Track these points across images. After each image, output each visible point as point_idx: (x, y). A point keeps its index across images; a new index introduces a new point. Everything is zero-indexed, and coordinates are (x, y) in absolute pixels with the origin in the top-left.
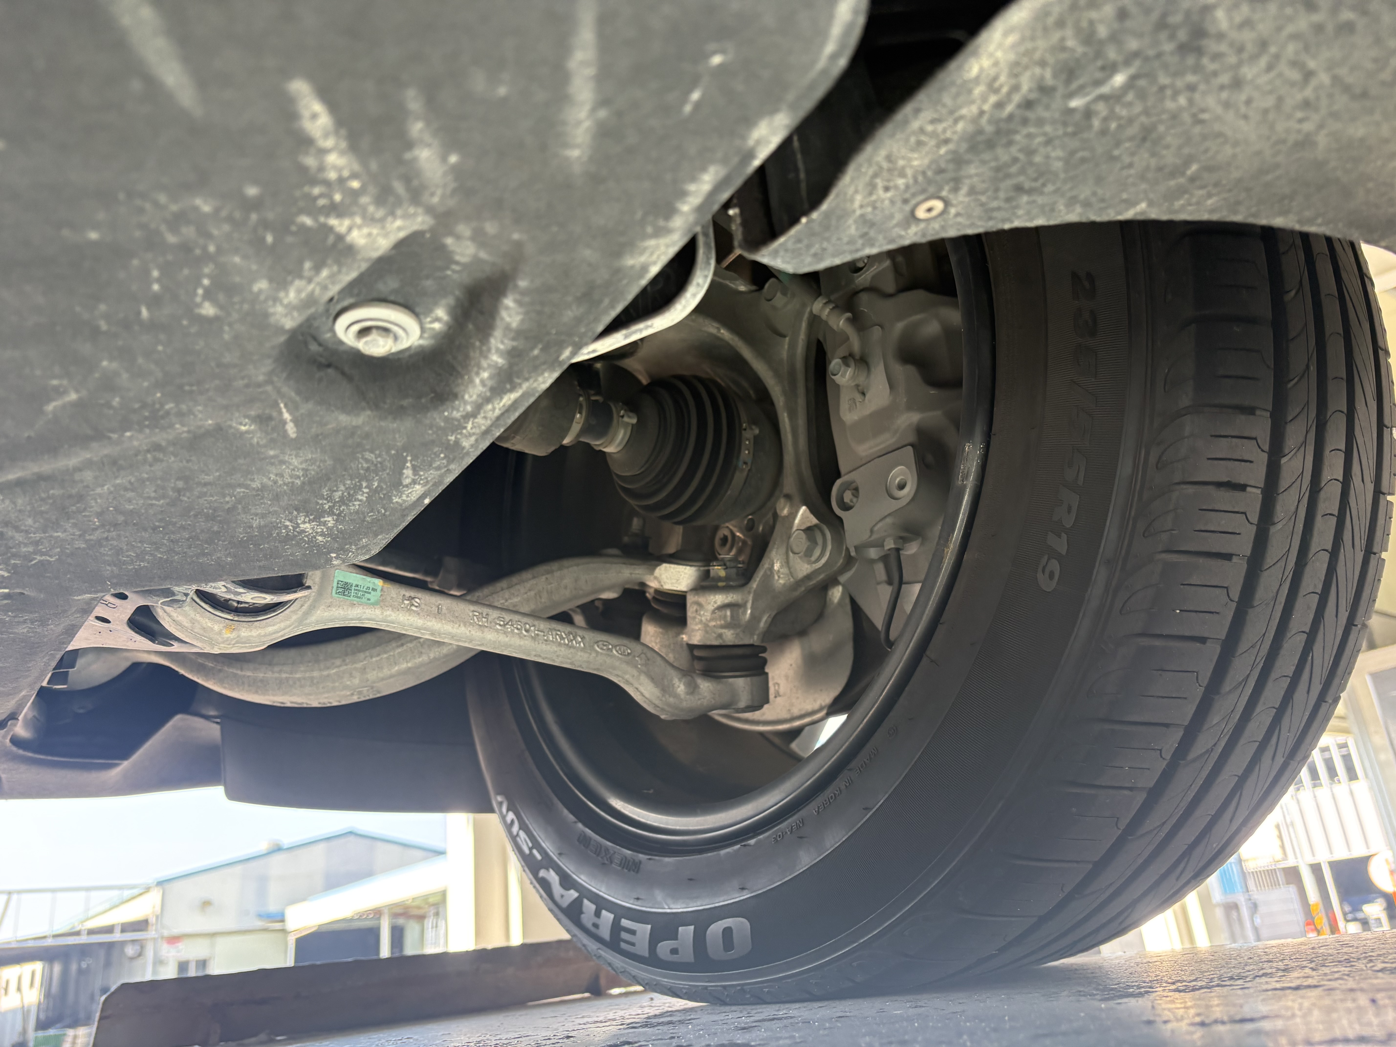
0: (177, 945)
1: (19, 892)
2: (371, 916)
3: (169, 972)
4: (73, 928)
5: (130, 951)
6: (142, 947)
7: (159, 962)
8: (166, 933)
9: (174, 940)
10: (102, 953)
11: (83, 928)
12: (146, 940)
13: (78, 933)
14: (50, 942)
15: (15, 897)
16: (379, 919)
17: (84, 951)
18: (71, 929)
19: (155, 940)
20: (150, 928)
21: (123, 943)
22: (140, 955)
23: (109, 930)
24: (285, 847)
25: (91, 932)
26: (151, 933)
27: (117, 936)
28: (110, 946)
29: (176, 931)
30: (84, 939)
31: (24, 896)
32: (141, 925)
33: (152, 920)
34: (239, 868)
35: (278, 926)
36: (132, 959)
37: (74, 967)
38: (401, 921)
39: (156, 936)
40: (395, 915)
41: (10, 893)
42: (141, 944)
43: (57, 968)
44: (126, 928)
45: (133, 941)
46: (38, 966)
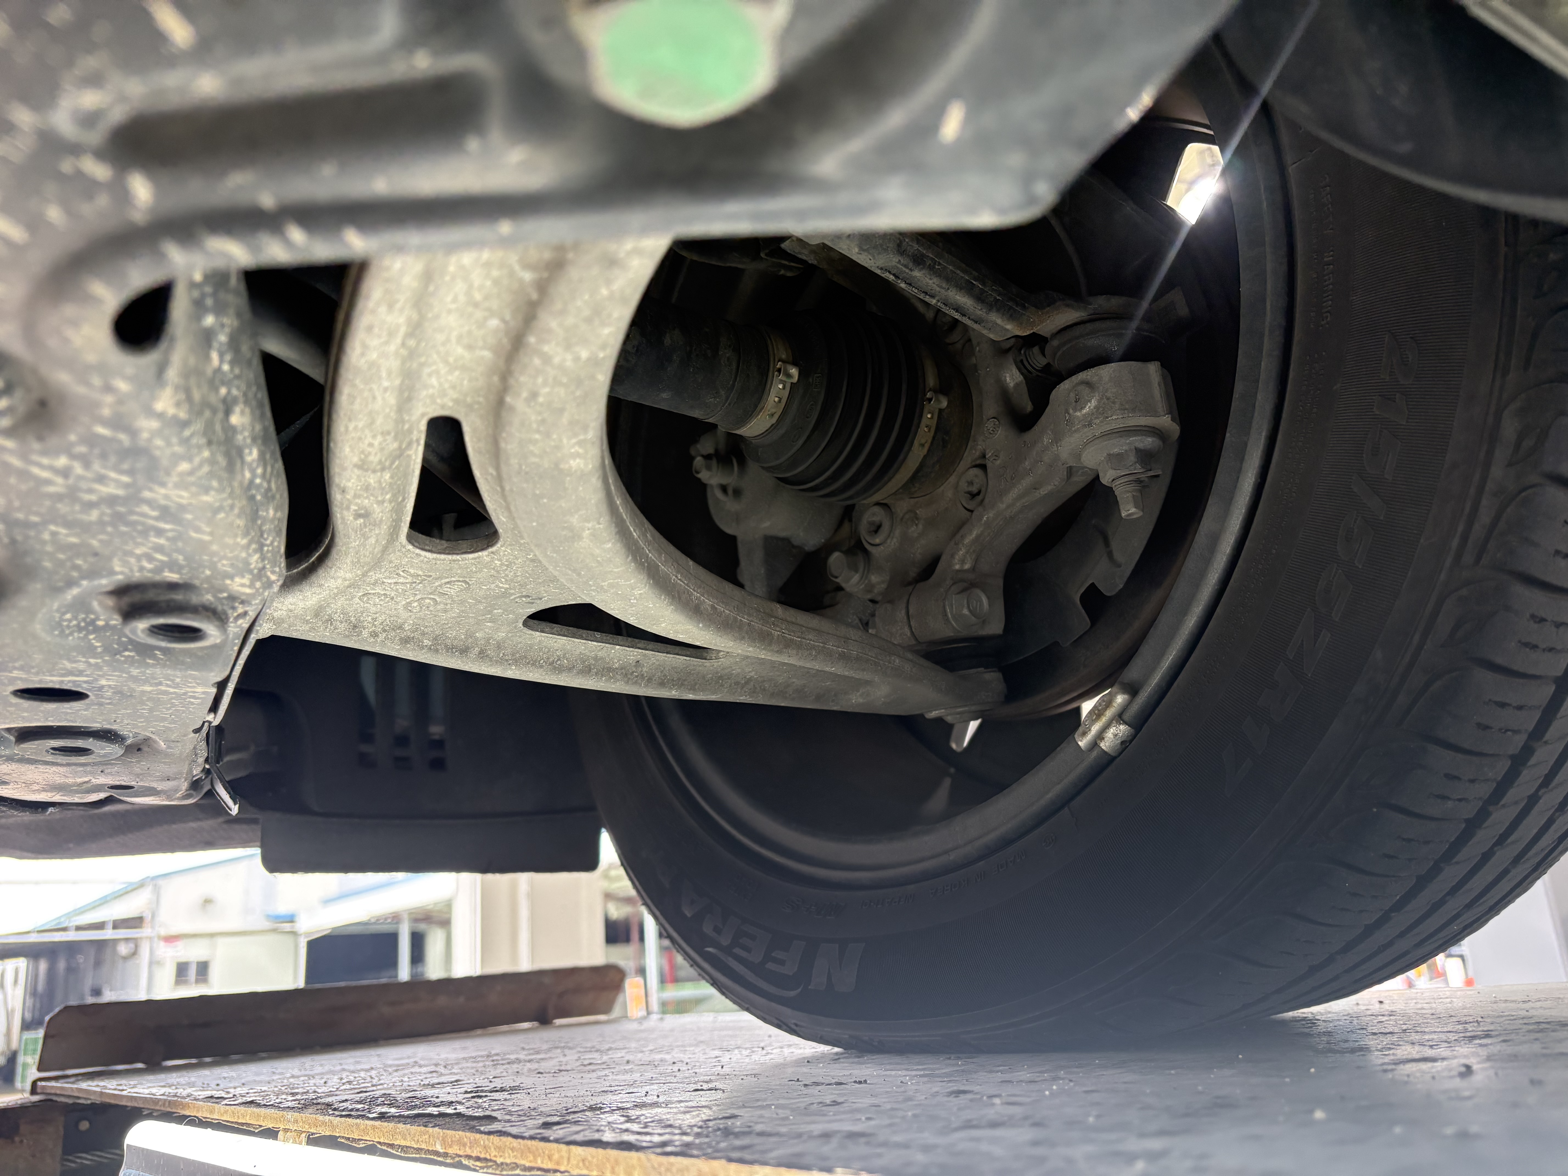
0: (175, 943)
2: (389, 920)
4: (60, 923)
5: (123, 949)
6: (136, 947)
7: (154, 963)
8: (163, 932)
9: (171, 939)
10: (92, 952)
11: (71, 925)
12: (141, 938)
13: (64, 929)
14: (34, 938)
16: (398, 924)
17: (72, 948)
18: (56, 925)
19: (150, 939)
20: (145, 925)
21: (115, 941)
22: (134, 953)
23: (100, 926)
25: (79, 928)
26: (145, 932)
27: (108, 934)
28: (100, 945)
29: (174, 930)
30: (71, 936)
32: (136, 922)
33: (147, 916)
34: (243, 865)
35: (287, 927)
36: (125, 958)
37: (62, 965)
38: (422, 927)
39: (153, 935)
40: (416, 920)
42: (136, 941)
43: (43, 966)
44: (119, 924)
45: (127, 940)
46: (21, 963)
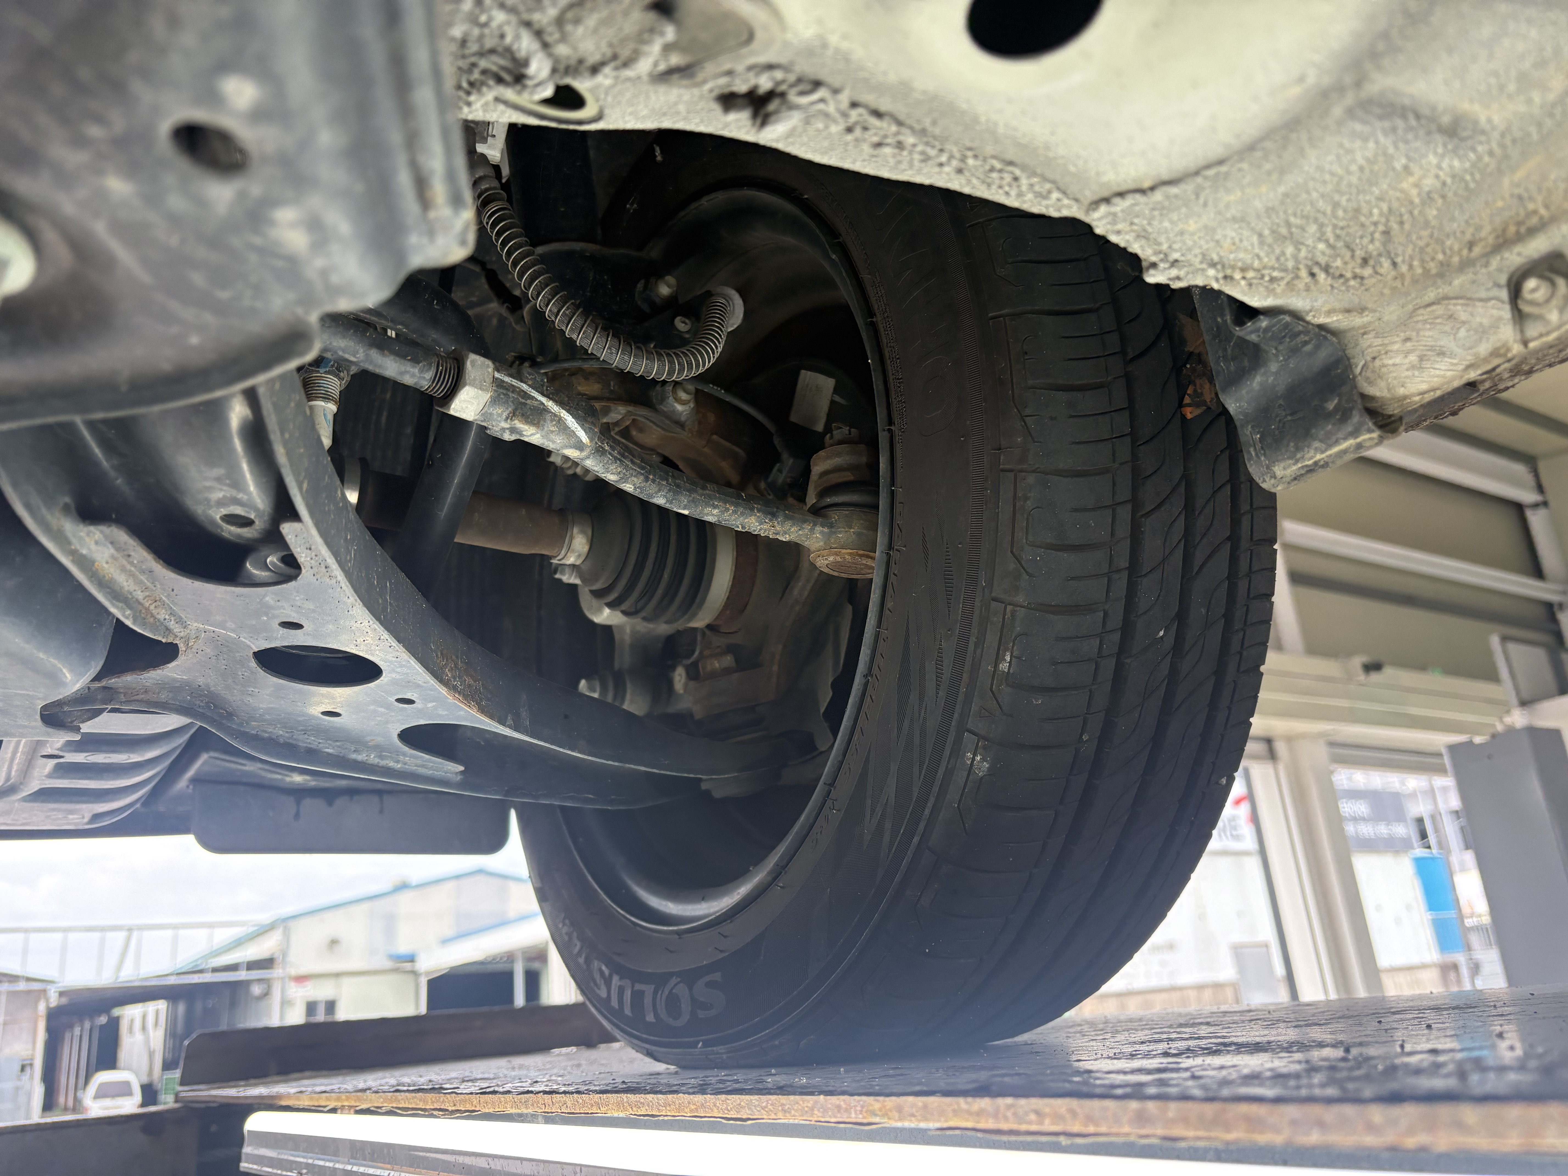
0: (304, 983)
1: (142, 928)
2: (504, 959)
3: (296, 1017)
4: (197, 966)
5: (256, 990)
6: (269, 987)
7: (286, 1003)
8: (294, 972)
9: (301, 979)
10: (228, 993)
11: (207, 967)
12: (273, 979)
13: (201, 971)
14: (173, 981)
15: (135, 934)
16: (512, 962)
17: (208, 989)
18: (194, 967)
19: (281, 979)
20: (276, 966)
21: (249, 982)
22: (266, 994)
23: (233, 968)
24: (414, 884)
25: (215, 970)
26: (276, 972)
27: (242, 975)
28: (235, 986)
29: (303, 970)
30: (208, 978)
31: (146, 934)
32: (267, 963)
33: (279, 957)
34: (365, 906)
35: (408, 966)
36: (258, 1000)
37: (199, 1006)
38: (536, 965)
39: (283, 975)
40: (529, 960)
41: (130, 930)
42: (267, 982)
43: (181, 1008)
44: (252, 965)
45: (259, 981)
46: (161, 1005)
